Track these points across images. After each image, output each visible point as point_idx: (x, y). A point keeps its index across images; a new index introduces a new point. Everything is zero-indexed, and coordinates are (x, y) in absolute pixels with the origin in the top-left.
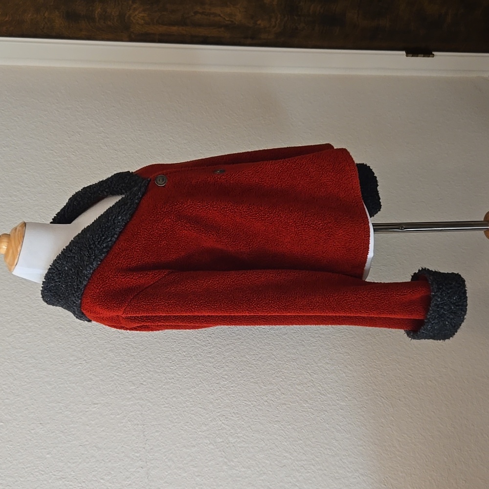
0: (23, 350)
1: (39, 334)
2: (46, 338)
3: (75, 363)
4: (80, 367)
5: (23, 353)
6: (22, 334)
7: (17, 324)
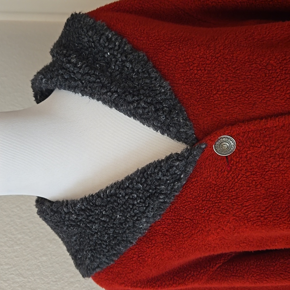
0: (10, 267)
1: (29, 247)
2: (37, 251)
3: (72, 280)
4: (77, 285)
5: (10, 270)
6: (9, 247)
7: (4, 236)
